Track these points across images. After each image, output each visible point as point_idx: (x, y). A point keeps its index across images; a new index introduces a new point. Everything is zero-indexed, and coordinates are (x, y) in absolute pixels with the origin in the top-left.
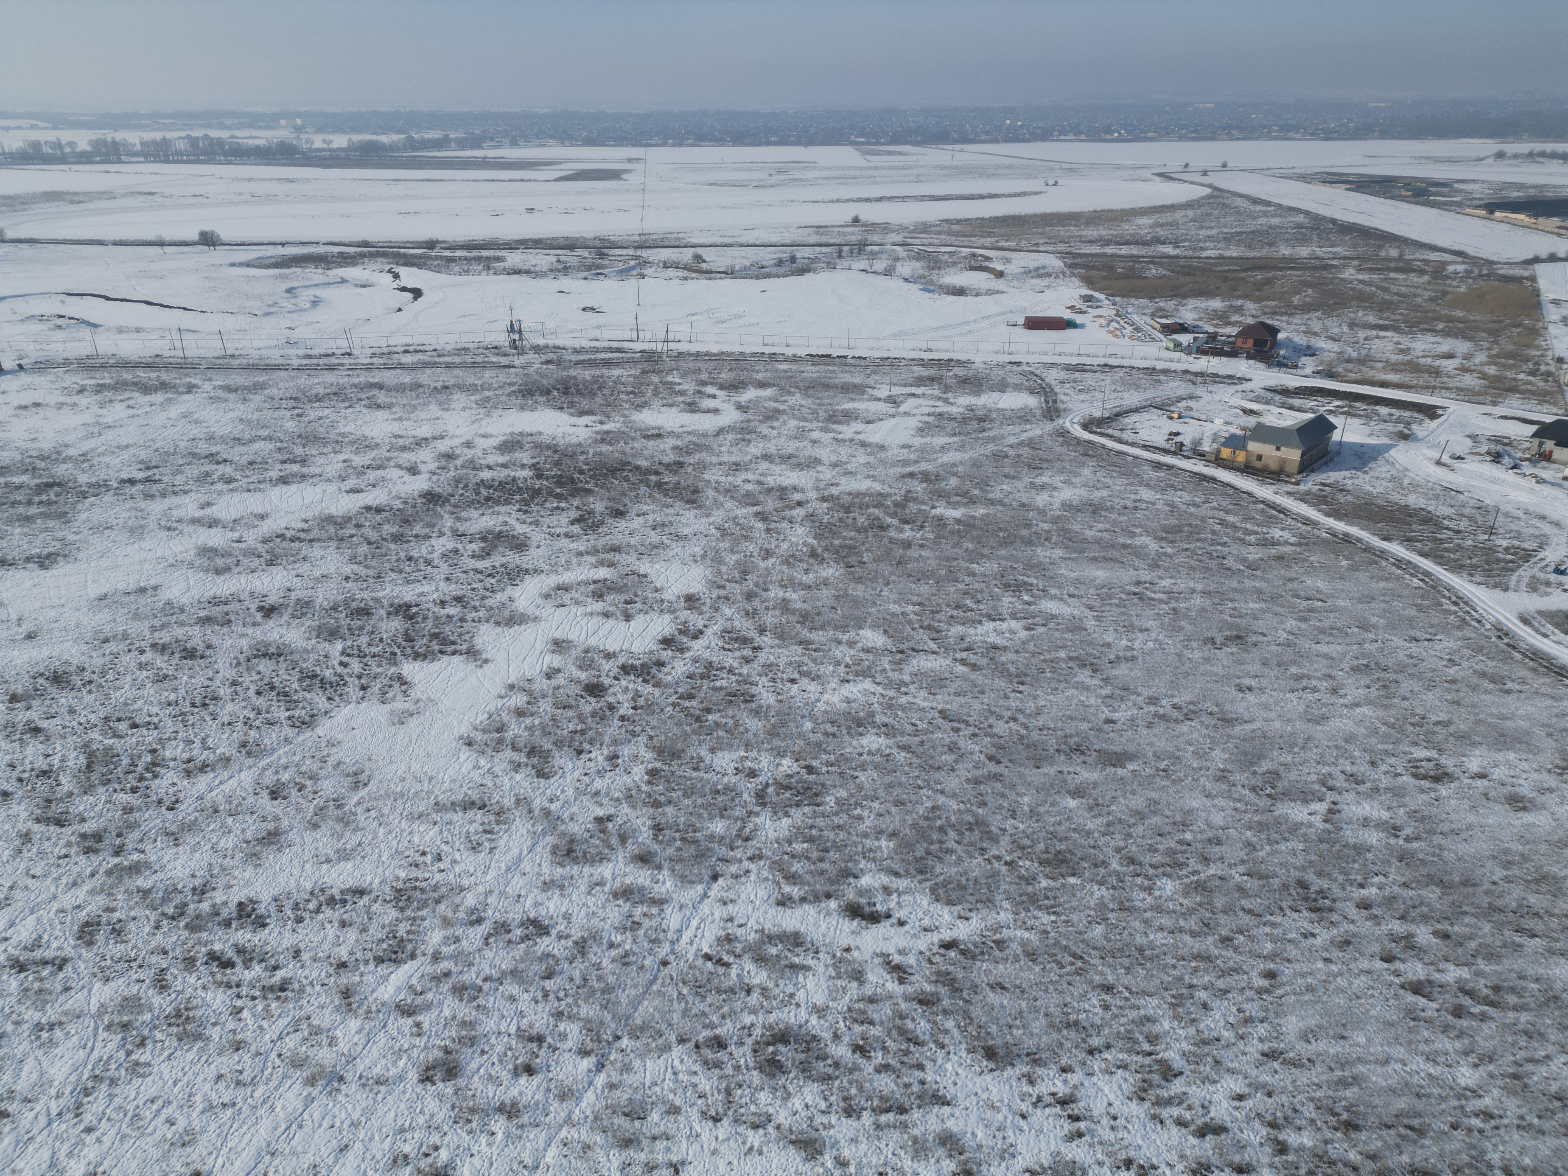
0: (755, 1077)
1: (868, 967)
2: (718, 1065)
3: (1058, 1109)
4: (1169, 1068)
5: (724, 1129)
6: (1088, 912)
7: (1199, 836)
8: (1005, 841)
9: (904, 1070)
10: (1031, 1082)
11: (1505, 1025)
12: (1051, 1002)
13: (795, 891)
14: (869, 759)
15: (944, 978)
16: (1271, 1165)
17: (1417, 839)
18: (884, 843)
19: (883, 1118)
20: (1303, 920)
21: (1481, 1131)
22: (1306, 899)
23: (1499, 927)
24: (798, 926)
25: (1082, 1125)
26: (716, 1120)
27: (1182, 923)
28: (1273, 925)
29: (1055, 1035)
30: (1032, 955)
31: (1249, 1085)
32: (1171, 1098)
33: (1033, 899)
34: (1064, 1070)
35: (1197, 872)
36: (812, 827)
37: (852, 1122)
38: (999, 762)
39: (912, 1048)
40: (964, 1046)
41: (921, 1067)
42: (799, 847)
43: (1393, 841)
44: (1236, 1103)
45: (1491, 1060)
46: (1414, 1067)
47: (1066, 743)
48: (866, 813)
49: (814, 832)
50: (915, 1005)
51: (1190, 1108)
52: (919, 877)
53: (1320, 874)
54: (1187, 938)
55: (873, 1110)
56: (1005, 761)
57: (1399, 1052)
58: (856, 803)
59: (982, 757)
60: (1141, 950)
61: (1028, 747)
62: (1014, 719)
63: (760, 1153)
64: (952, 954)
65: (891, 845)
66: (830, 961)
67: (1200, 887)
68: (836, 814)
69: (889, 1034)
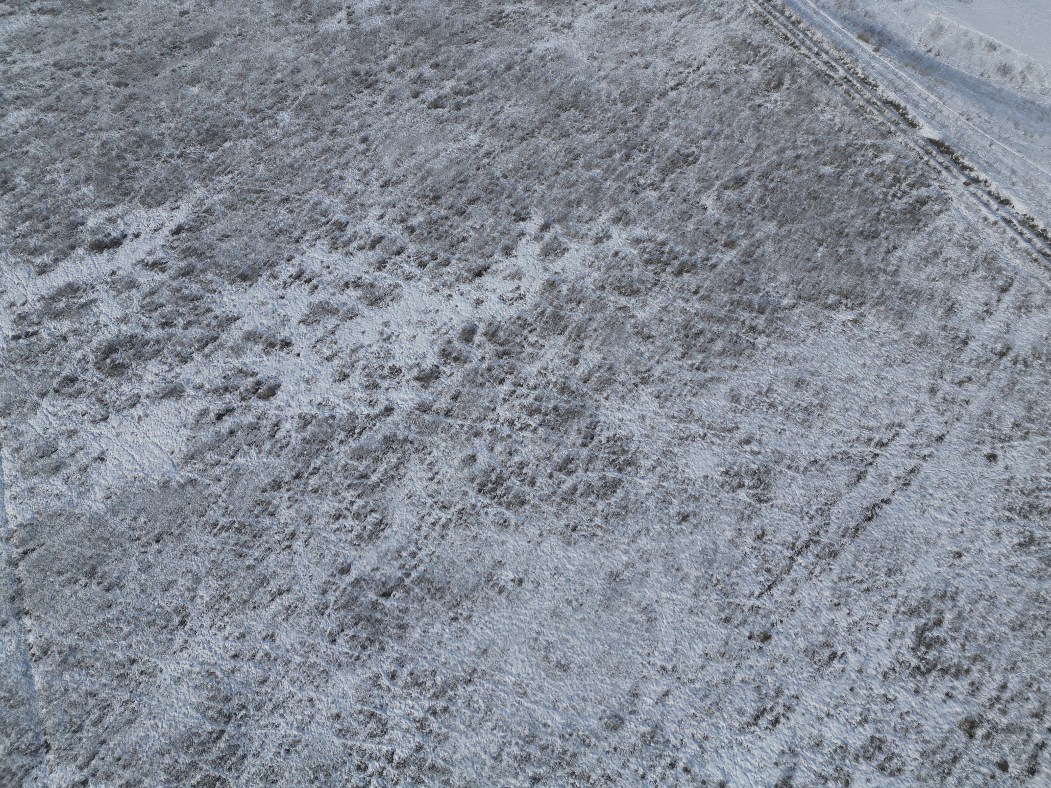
0: (111, 381)
1: (135, 275)
2: (81, 391)
3: (298, 282)
4: (341, 224)
5: (114, 420)
6: (248, 160)
7: (285, 72)
8: (168, 141)
9: (200, 318)
10: (276, 278)
11: (480, 101)
12: (260, 227)
13: (46, 259)
14: (25, 132)
15: (188, 252)
16: (411, 241)
17: (400, 9)
18: (85, 190)
19: (207, 350)
20: (365, 97)
21: (489, 164)
22: (361, 82)
23: (458, 45)
24: (66, 279)
25: (314, 282)
26: (105, 419)
27: (305, 136)
28: (352, 108)
29: (273, 245)
30: (232, 207)
31: (383, 207)
32: (350, 239)
33: (211, 171)
34: (289, 260)
35: (296, 98)
36: (21, 208)
37: (190, 364)
38: (126, 85)
39: (197, 304)
40: (226, 283)
41: (209, 310)
42: (23, 227)
43: (389, 18)
44: (381, 221)
45: (480, 124)
46: (451, 149)
47: (164, 46)
48: (55, 176)
49: (26, 210)
50: (181, 279)
51: (361, 238)
52: (127, 199)
53: (362, 61)
54: (312, 144)
55: (198, 350)
56: (132, 83)
57: (441, 145)
58: (42, 172)
59: (112, 87)
60: (291, 166)
61: (139, 62)
62: (115, 44)
63: (147, 416)
64: (183, 235)
65: (91, 187)
66: (106, 288)
67: (303, 107)
68: (33, 188)
69: (177, 305)
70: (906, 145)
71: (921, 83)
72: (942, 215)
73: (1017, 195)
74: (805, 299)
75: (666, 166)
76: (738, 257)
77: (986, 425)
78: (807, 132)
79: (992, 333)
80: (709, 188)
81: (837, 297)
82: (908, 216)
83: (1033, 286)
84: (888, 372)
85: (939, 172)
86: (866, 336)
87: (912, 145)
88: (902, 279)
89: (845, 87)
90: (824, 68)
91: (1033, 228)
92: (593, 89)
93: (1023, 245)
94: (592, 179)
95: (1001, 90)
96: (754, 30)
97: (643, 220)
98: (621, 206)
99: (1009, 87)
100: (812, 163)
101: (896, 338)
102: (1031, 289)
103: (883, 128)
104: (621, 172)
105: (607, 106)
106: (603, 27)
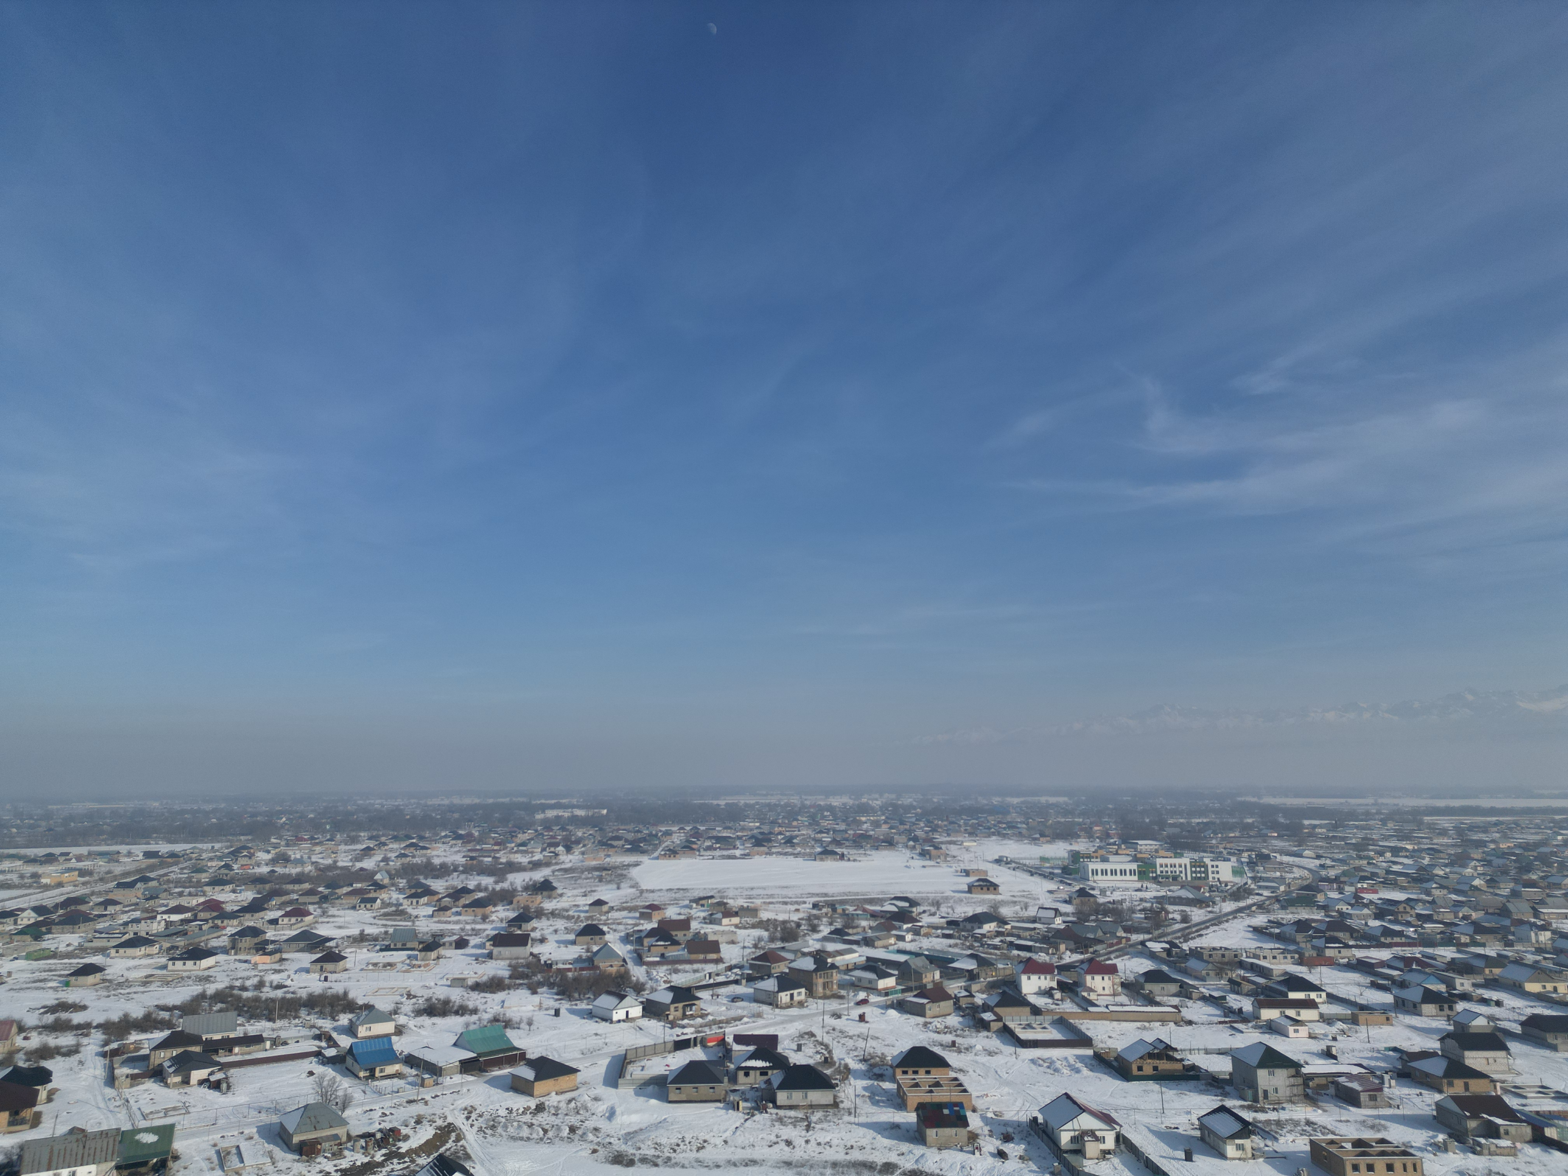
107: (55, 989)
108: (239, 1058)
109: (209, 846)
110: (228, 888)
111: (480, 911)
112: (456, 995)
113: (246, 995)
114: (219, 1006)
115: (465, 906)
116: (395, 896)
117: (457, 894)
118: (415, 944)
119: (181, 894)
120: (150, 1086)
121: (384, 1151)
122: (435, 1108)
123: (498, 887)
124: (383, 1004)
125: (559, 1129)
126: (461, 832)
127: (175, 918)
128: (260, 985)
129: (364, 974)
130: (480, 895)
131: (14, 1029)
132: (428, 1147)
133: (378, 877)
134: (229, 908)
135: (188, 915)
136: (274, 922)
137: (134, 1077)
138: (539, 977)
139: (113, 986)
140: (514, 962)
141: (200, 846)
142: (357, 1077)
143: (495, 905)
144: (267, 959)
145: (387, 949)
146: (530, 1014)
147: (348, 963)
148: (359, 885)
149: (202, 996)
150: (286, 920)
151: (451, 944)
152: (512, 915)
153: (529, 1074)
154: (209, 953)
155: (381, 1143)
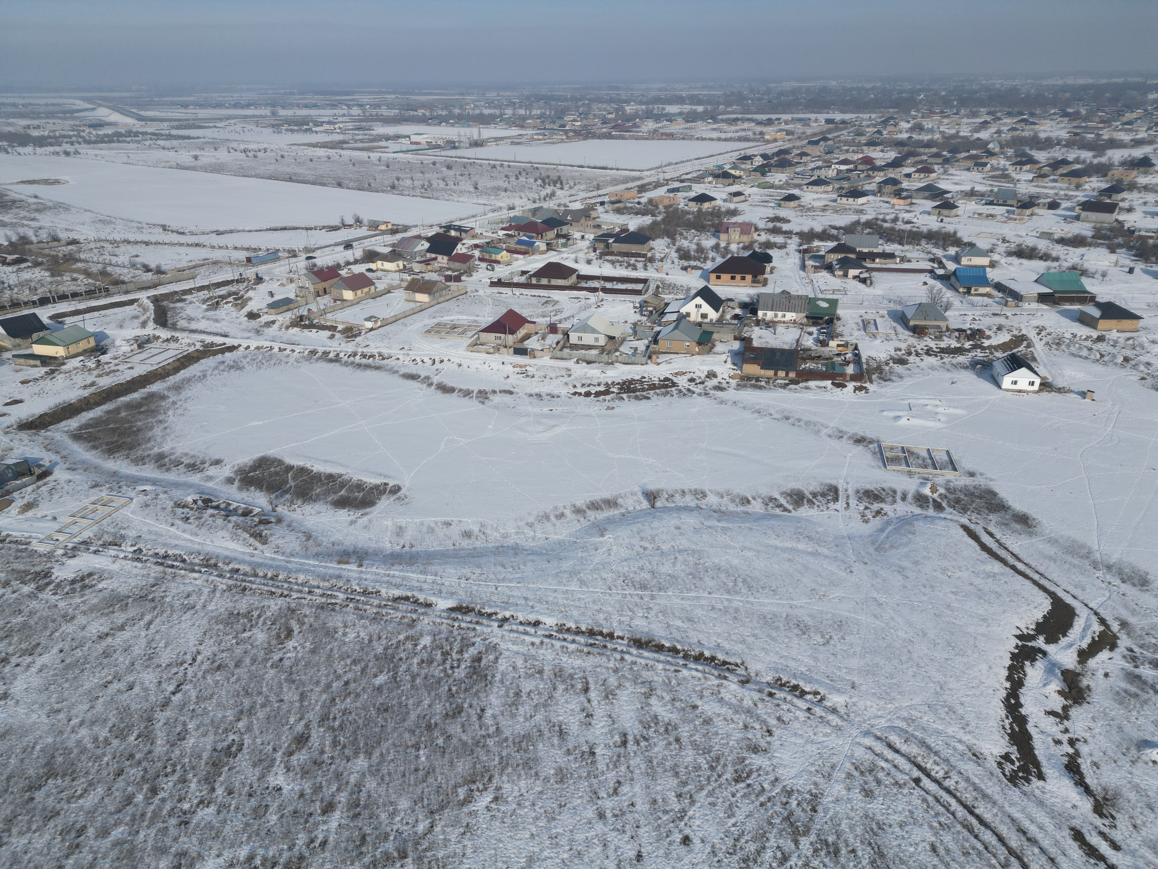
70: (434, 623)
71: (413, 572)
72: (500, 661)
73: (541, 614)
74: (437, 811)
75: (209, 773)
76: (345, 815)
77: (660, 814)
78: (342, 658)
79: (604, 731)
80: (272, 766)
81: (466, 788)
82: (475, 677)
83: (602, 674)
84: (556, 827)
85: (474, 629)
86: (514, 806)
87: (438, 620)
88: (507, 733)
89: (351, 605)
90: (323, 600)
91: (568, 630)
92: (71, 744)
93: (572, 647)
94: (117, 843)
95: (475, 549)
96: (235, 601)
97: (211, 848)
98: (173, 850)
99: (478, 544)
100: (364, 682)
101: (539, 789)
102: (603, 677)
103: (406, 620)
104: (154, 811)
105: (99, 752)
106: (54, 675)
107: (773, 207)
108: (878, 266)
109: (868, 116)
110: (879, 148)
111: (1075, 180)
112: (1043, 245)
113: (886, 225)
114: (868, 230)
115: (1062, 175)
116: (1003, 162)
117: (1056, 164)
118: (1014, 202)
119: (847, 151)
120: (824, 274)
121: (971, 343)
122: (1014, 322)
123: (1096, 161)
124: (983, 244)
125: (1114, 356)
126: (1070, 110)
127: (843, 167)
128: (895, 220)
129: (970, 220)
130: (1078, 166)
131: (753, 229)
132: (1004, 347)
133: (991, 146)
134: (878, 163)
135: (851, 166)
136: (908, 176)
137: (816, 267)
138: (1120, 240)
139: (806, 210)
140: (1098, 225)
141: (861, 116)
142: (957, 291)
143: (1090, 176)
144: (901, 202)
145: (991, 203)
146: (1105, 268)
147: (959, 211)
148: (975, 152)
149: (858, 223)
150: (917, 175)
151: (1044, 205)
152: (1104, 186)
153: (1096, 313)
154: (863, 194)
155: (969, 338)
